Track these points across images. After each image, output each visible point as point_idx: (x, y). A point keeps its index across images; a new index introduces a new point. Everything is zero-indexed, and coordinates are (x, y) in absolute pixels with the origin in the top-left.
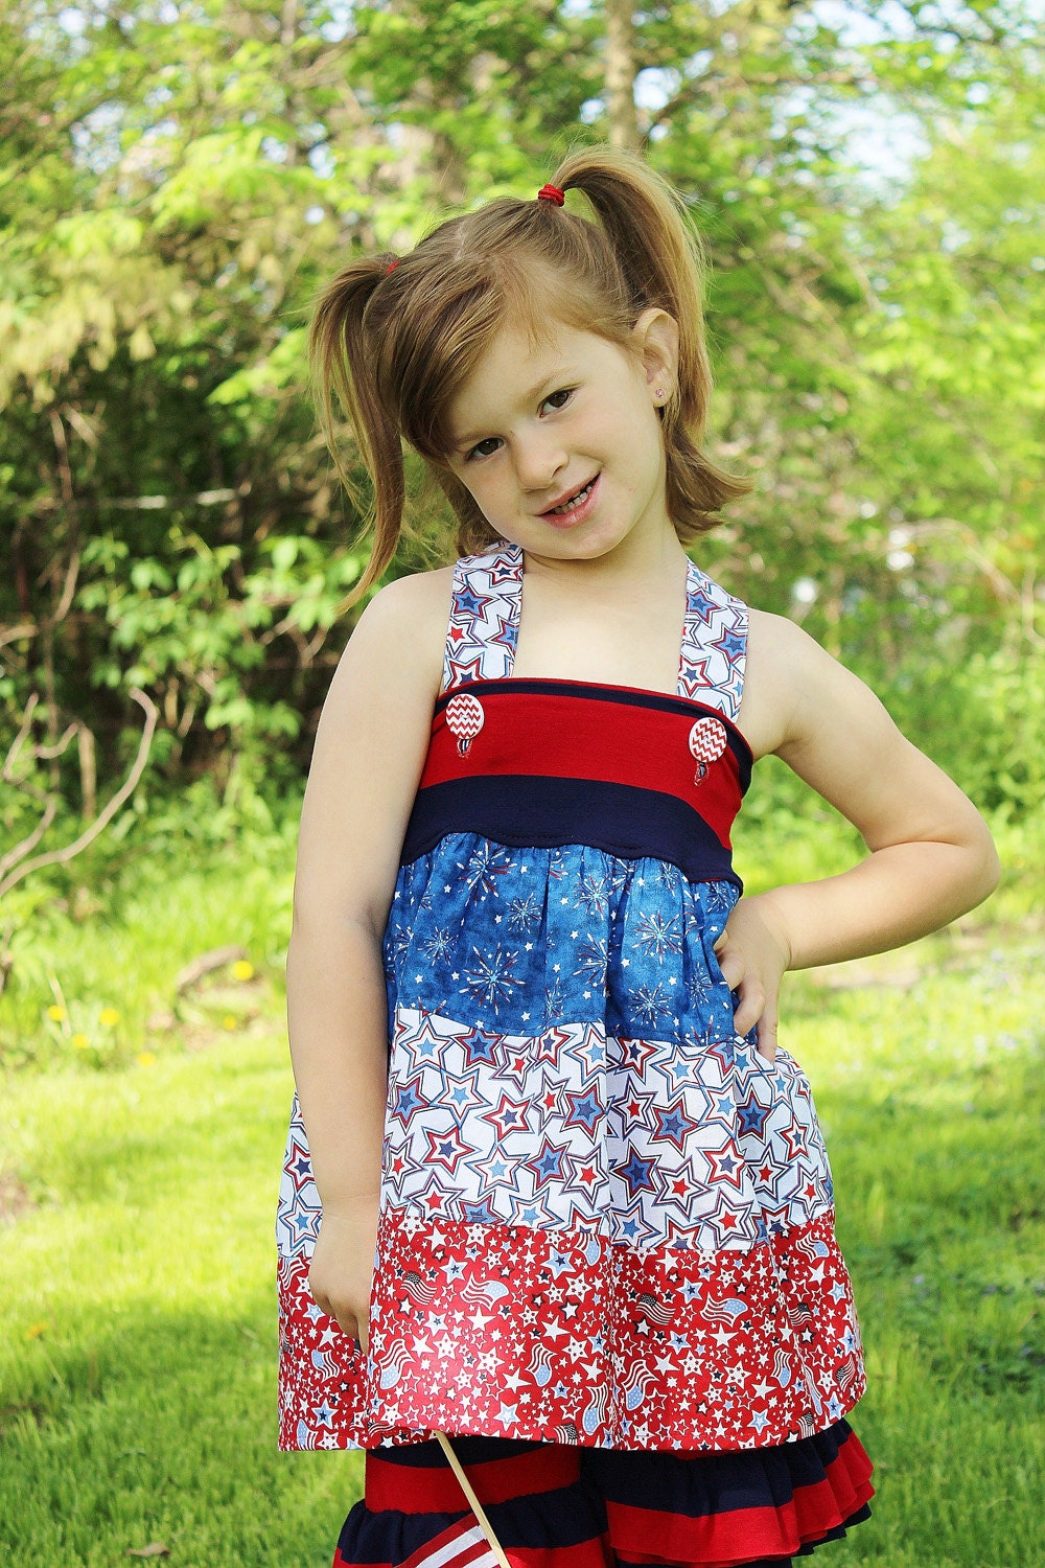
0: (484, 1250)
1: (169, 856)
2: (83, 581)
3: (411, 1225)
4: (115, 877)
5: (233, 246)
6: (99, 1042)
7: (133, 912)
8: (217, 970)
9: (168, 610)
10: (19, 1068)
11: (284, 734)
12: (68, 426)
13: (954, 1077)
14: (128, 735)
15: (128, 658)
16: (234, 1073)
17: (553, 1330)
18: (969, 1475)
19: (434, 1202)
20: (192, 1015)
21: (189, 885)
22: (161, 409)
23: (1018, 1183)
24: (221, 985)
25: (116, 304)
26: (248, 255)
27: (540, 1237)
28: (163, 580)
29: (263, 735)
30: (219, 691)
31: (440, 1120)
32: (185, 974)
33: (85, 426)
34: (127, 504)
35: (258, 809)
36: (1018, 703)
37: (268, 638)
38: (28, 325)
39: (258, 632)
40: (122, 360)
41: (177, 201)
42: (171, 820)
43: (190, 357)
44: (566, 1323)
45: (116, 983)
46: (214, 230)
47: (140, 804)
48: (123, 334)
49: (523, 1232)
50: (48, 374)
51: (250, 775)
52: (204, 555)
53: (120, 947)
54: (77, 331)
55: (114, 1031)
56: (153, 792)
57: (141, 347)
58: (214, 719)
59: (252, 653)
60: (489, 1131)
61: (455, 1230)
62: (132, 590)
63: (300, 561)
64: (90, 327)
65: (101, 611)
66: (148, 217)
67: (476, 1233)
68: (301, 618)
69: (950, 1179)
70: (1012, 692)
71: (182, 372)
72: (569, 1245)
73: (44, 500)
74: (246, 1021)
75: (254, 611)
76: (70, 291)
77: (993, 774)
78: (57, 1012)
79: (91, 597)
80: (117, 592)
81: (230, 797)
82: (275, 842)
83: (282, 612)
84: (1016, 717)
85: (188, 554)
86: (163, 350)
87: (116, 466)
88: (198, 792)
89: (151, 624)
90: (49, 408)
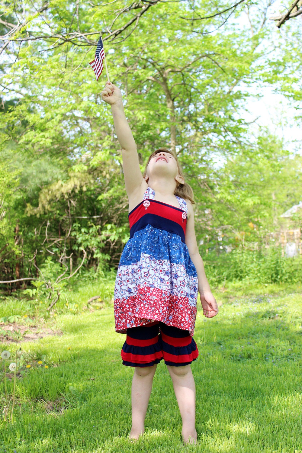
0: (153, 291)
1: (86, 281)
2: (71, 231)
3: (141, 287)
4: (76, 284)
5: (101, 172)
6: (74, 310)
7: (80, 289)
8: (95, 300)
9: (87, 236)
10: (60, 314)
11: (108, 260)
12: (70, 202)
13: (229, 319)
14: (79, 259)
15: (80, 245)
16: (99, 316)
17: (163, 305)
18: (230, 370)
19: (145, 283)
20: (91, 307)
21: (90, 286)
22: (87, 201)
23: (239, 333)
24: (96, 302)
25: (80, 181)
26: (104, 173)
27: (162, 291)
28: (86, 231)
29: (104, 260)
30: (96, 252)
31: (146, 270)
32: (89, 301)
33: (73, 203)
34: (80, 217)
35: (102, 273)
36: (241, 259)
37: (105, 242)
38: (64, 184)
39: (103, 241)
40: (81, 192)
41: (94, 163)
42: (87, 274)
43: (92, 192)
44: (164, 304)
45: (77, 301)
46: (98, 169)
47: (80, 272)
48: (81, 187)
49: (159, 290)
50: (67, 193)
51: (101, 267)
52: (94, 227)
53: (77, 295)
54: (73, 185)
55: (77, 308)
56: (83, 270)
57: (85, 189)
58: (95, 256)
59: (102, 245)
60: (153, 272)
61: (149, 288)
62: (81, 233)
63: (112, 228)
64: (75, 185)
65: (75, 236)
66: (89, 165)
67: (152, 289)
68: (112, 238)
69: (227, 333)
70: (240, 257)
71: (91, 195)
72: (165, 292)
73: (65, 216)
74: (100, 308)
75: (103, 237)
76: (72, 179)
77: (236, 271)
78: (67, 304)
79: (73, 234)
80: (78, 233)
81: (97, 270)
82: (105, 279)
83: (108, 238)
84: (241, 261)
85: (92, 226)
86: (88, 190)
87: (79, 210)
88: (92, 269)
89: (84, 239)
90: (67, 199)
